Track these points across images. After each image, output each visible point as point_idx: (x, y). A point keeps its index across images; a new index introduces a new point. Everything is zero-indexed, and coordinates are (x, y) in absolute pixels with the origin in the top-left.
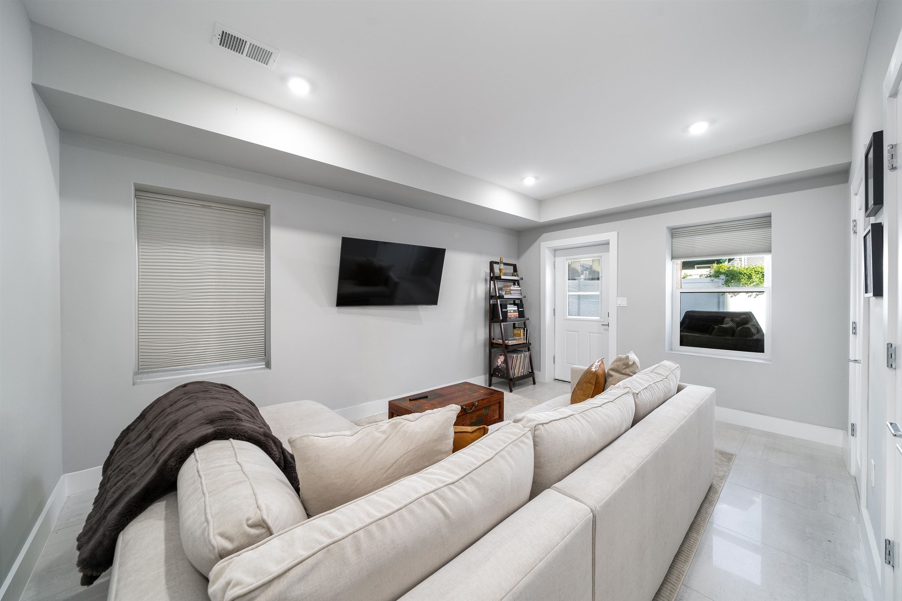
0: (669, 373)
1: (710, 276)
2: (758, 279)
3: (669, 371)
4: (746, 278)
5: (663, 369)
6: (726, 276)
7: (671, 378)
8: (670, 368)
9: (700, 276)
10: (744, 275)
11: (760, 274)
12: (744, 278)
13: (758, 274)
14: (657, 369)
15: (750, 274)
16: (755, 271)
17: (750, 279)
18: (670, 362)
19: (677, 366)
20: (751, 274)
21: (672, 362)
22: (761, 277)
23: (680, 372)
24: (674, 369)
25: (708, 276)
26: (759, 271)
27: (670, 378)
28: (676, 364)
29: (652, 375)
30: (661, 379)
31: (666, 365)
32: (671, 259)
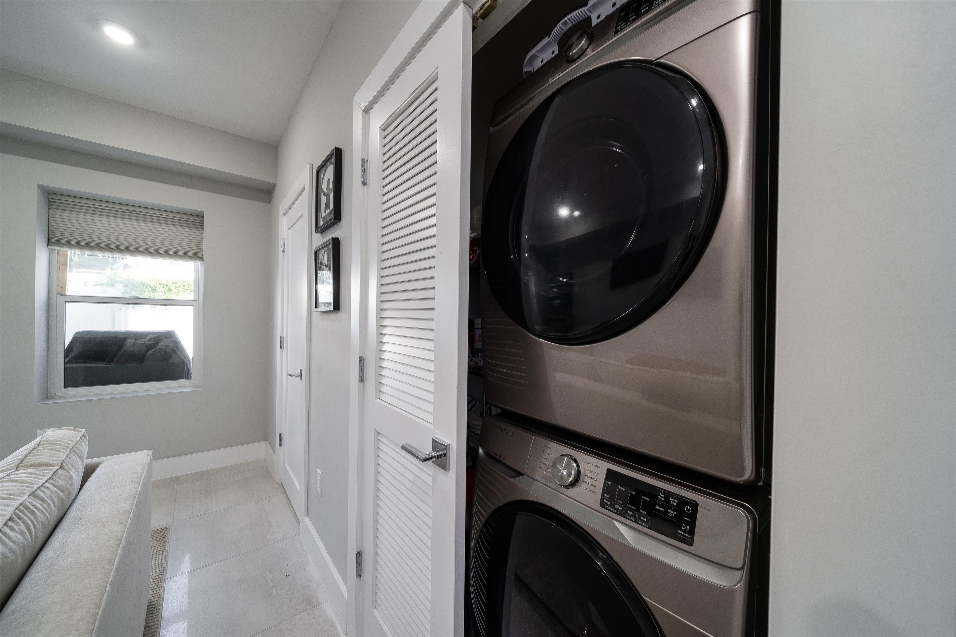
0: (67, 454)
1: (101, 285)
2: (164, 293)
3: (65, 449)
4: (150, 291)
5: (50, 449)
6: (124, 286)
7: (72, 462)
8: (66, 443)
9: (85, 283)
10: (147, 287)
11: (166, 287)
12: (147, 290)
13: (163, 287)
14: (33, 456)
15: (154, 286)
16: (161, 284)
17: (154, 292)
18: (65, 429)
19: (81, 434)
20: (156, 286)
21: (69, 429)
22: (167, 292)
23: (87, 443)
24: (75, 442)
25: (97, 284)
26: (165, 285)
27: (69, 465)
28: (77, 431)
29: (22, 475)
30: (49, 476)
31: (54, 440)
32: (47, 244)
